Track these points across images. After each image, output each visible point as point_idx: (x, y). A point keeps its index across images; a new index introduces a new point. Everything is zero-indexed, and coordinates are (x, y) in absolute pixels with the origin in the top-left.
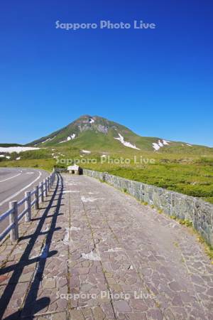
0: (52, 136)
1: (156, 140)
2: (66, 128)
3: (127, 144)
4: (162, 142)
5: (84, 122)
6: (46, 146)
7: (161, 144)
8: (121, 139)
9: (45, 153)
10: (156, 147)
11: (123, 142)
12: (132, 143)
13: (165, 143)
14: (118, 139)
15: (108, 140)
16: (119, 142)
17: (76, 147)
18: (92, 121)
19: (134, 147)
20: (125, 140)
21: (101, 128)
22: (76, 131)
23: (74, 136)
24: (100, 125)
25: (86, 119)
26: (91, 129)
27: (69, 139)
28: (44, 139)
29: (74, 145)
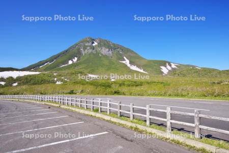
0: (51, 60)
1: (164, 63)
2: (67, 51)
3: (134, 68)
4: (170, 66)
5: (86, 44)
6: (46, 70)
7: (169, 68)
8: (127, 62)
9: (46, 78)
10: (165, 70)
11: (129, 65)
12: (139, 66)
13: (173, 66)
14: (124, 62)
15: (113, 64)
16: (125, 66)
18: (95, 44)
19: (142, 71)
20: (131, 63)
21: (105, 51)
22: (78, 54)
23: (75, 60)
24: (104, 48)
25: (88, 42)
26: (94, 52)
27: (70, 62)
28: (42, 63)
29: (76, 69)
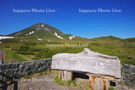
0: (21, 32)
1: (70, 36)
2: (29, 28)
3: (59, 37)
4: (73, 37)
5: (39, 26)
6: (17, 36)
7: (72, 37)
8: (56, 34)
9: (17, 40)
10: (70, 38)
11: (57, 36)
12: (60, 36)
13: (74, 37)
14: (55, 34)
15: (50, 35)
16: (55, 36)
17: (35, 37)
19: (62, 38)
20: (58, 35)
21: (47, 29)
22: (34, 30)
23: (33, 32)
24: (46, 28)
26: (42, 29)
27: (30, 33)
28: (17, 33)
29: (33, 36)
